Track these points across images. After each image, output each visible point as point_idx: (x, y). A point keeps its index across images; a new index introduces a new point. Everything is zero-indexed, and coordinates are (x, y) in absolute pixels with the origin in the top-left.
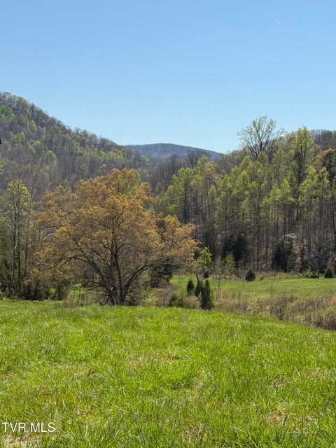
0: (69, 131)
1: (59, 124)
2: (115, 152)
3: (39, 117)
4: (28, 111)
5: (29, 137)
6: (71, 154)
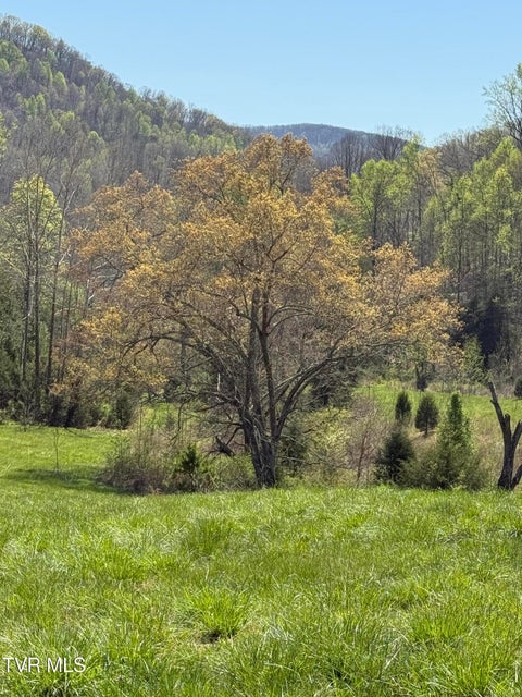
0: (131, 95)
1: (111, 81)
2: (220, 137)
3: (72, 65)
4: (52, 53)
5: (53, 104)
6: (136, 137)
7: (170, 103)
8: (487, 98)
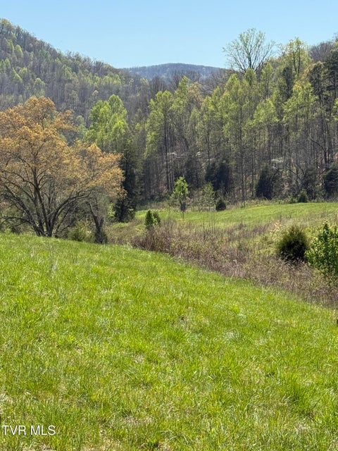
0: (59, 56)
1: (48, 48)
2: (111, 76)
3: (25, 40)
4: (14, 35)
5: (14, 64)
6: (60, 81)
7: (83, 58)
8: (225, 53)
